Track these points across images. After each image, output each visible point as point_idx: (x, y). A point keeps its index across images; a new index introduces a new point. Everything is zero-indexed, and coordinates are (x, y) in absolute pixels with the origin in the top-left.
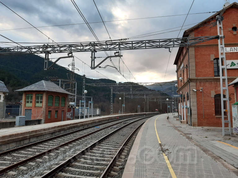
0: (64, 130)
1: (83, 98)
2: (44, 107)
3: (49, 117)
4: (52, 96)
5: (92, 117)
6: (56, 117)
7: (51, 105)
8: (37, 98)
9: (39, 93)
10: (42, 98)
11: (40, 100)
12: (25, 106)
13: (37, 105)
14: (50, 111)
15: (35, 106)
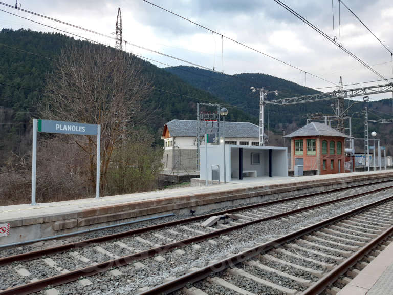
0: (358, 181)
1: (366, 142)
2: (318, 155)
3: (324, 168)
4: (326, 141)
5: (384, 169)
6: (332, 168)
7: (326, 153)
8: (309, 144)
9: (311, 139)
10: (314, 144)
11: (312, 147)
12: (295, 154)
13: (309, 152)
14: (325, 161)
15: (307, 154)
